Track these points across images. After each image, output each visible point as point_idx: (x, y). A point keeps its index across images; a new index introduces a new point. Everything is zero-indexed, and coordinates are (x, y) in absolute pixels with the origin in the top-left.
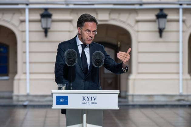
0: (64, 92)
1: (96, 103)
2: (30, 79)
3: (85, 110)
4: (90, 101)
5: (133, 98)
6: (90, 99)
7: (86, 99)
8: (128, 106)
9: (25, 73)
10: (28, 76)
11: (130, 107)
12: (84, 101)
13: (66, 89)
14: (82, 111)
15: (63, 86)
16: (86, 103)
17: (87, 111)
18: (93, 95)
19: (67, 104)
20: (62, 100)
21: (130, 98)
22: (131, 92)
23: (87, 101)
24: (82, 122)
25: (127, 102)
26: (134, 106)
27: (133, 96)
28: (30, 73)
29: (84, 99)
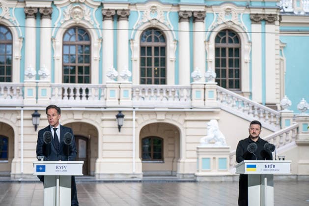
0: (42, 162)
1: (66, 171)
2: (24, 162)
3: (58, 176)
4: (62, 169)
5: (99, 176)
6: (62, 167)
7: (59, 167)
8: (96, 181)
9: (20, 158)
10: (22, 160)
11: (97, 182)
12: (57, 169)
13: (44, 160)
14: (56, 177)
15: (42, 158)
16: (59, 171)
17: (60, 177)
18: (64, 165)
19: (45, 171)
20: (41, 169)
21: (97, 176)
22: (97, 172)
23: (59, 169)
24: (56, 185)
25: (95, 179)
26: (100, 182)
27: (99, 174)
28: (24, 158)
29: (57, 168)
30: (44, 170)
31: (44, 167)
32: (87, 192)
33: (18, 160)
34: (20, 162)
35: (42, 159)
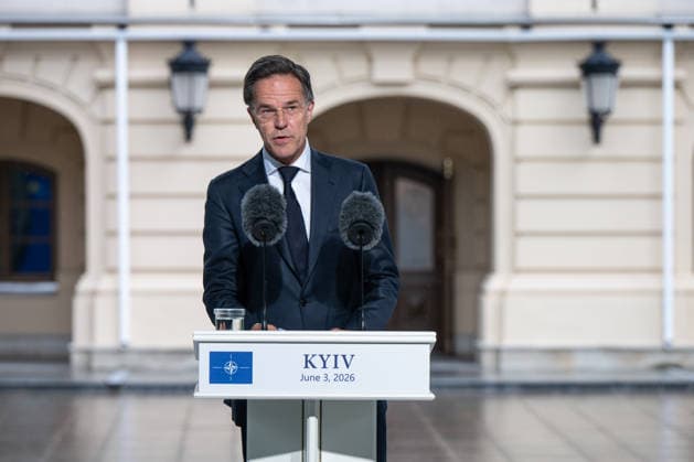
0: (238, 338)
1: (352, 378)
2: (133, 294)
3: (312, 401)
4: (331, 371)
5: (498, 361)
6: (330, 363)
7: (317, 361)
9: (114, 271)
10: (125, 281)
11: (489, 391)
12: (310, 372)
14: (303, 408)
15: (236, 315)
16: (317, 378)
17: (321, 407)
18: (340, 350)
19: (249, 381)
20: (231, 368)
21: (487, 360)
22: (489, 339)
23: (319, 371)
24: (303, 446)
25: (477, 374)
26: (502, 388)
27: (498, 352)
28: (135, 271)
29: (308, 362)
30: (245, 376)
31: (245, 360)
32: (441, 441)
33: (106, 283)
34: (116, 293)
35: (237, 322)
